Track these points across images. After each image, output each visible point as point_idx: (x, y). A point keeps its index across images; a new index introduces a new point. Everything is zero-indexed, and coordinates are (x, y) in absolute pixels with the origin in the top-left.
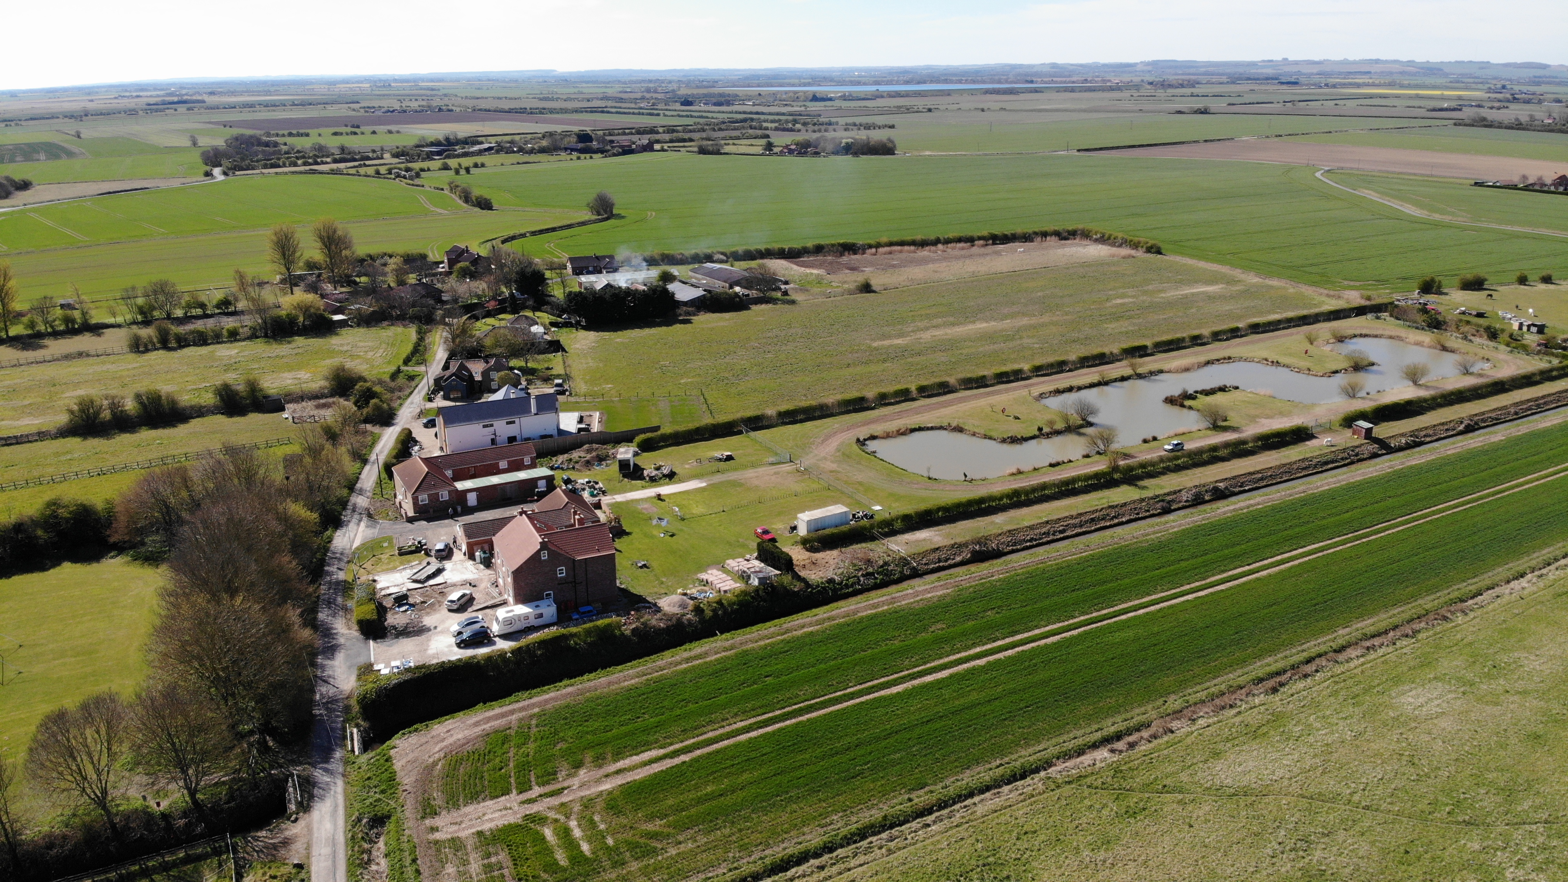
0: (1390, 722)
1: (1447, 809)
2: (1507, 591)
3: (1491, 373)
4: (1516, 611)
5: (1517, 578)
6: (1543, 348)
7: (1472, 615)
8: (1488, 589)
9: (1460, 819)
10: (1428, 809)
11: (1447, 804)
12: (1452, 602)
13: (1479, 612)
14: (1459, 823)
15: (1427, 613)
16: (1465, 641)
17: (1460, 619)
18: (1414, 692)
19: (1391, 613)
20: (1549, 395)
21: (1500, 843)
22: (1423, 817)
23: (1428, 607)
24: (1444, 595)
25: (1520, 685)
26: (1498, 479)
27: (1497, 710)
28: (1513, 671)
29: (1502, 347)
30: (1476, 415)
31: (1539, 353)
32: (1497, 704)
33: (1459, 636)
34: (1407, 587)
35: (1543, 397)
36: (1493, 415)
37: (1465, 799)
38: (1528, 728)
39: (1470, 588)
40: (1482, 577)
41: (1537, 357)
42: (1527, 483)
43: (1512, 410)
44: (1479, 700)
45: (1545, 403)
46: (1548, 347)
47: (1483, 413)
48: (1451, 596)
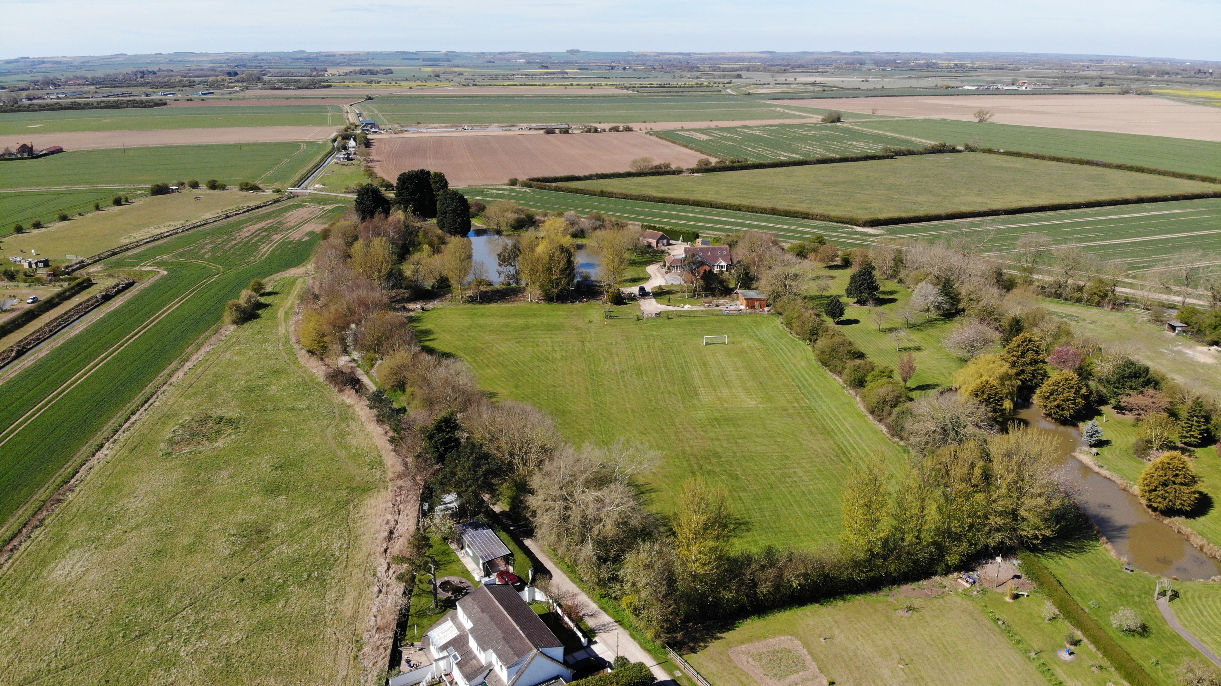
0: (53, 597)
1: (121, 635)
2: (96, 462)
3: (19, 306)
4: (108, 473)
5: (99, 450)
6: (52, 277)
7: (77, 490)
8: (81, 466)
9: (133, 637)
10: (107, 643)
11: (119, 632)
12: (60, 486)
13: (82, 485)
14: (133, 640)
15: (44, 502)
16: (80, 511)
17: (70, 496)
18: (60, 566)
19: (17, 516)
20: (70, 310)
21: (167, 636)
22: (107, 650)
23: (43, 498)
24: (51, 484)
25: (132, 523)
26: (56, 384)
27: (123, 548)
28: (123, 516)
29: (22, 284)
30: (21, 341)
31: (50, 282)
32: (122, 544)
33: (75, 509)
34: (21, 490)
35: (66, 313)
36: (34, 337)
37: (130, 621)
38: (151, 549)
39: (68, 470)
40: (73, 460)
41: (50, 285)
42: (78, 379)
43: (47, 329)
44: (109, 547)
45: (69, 317)
46: (56, 275)
47: (26, 338)
48: (57, 482)
